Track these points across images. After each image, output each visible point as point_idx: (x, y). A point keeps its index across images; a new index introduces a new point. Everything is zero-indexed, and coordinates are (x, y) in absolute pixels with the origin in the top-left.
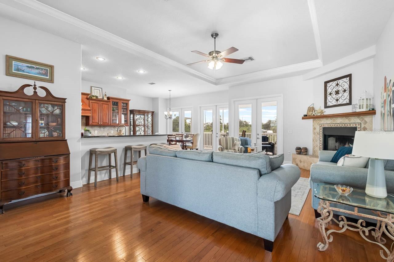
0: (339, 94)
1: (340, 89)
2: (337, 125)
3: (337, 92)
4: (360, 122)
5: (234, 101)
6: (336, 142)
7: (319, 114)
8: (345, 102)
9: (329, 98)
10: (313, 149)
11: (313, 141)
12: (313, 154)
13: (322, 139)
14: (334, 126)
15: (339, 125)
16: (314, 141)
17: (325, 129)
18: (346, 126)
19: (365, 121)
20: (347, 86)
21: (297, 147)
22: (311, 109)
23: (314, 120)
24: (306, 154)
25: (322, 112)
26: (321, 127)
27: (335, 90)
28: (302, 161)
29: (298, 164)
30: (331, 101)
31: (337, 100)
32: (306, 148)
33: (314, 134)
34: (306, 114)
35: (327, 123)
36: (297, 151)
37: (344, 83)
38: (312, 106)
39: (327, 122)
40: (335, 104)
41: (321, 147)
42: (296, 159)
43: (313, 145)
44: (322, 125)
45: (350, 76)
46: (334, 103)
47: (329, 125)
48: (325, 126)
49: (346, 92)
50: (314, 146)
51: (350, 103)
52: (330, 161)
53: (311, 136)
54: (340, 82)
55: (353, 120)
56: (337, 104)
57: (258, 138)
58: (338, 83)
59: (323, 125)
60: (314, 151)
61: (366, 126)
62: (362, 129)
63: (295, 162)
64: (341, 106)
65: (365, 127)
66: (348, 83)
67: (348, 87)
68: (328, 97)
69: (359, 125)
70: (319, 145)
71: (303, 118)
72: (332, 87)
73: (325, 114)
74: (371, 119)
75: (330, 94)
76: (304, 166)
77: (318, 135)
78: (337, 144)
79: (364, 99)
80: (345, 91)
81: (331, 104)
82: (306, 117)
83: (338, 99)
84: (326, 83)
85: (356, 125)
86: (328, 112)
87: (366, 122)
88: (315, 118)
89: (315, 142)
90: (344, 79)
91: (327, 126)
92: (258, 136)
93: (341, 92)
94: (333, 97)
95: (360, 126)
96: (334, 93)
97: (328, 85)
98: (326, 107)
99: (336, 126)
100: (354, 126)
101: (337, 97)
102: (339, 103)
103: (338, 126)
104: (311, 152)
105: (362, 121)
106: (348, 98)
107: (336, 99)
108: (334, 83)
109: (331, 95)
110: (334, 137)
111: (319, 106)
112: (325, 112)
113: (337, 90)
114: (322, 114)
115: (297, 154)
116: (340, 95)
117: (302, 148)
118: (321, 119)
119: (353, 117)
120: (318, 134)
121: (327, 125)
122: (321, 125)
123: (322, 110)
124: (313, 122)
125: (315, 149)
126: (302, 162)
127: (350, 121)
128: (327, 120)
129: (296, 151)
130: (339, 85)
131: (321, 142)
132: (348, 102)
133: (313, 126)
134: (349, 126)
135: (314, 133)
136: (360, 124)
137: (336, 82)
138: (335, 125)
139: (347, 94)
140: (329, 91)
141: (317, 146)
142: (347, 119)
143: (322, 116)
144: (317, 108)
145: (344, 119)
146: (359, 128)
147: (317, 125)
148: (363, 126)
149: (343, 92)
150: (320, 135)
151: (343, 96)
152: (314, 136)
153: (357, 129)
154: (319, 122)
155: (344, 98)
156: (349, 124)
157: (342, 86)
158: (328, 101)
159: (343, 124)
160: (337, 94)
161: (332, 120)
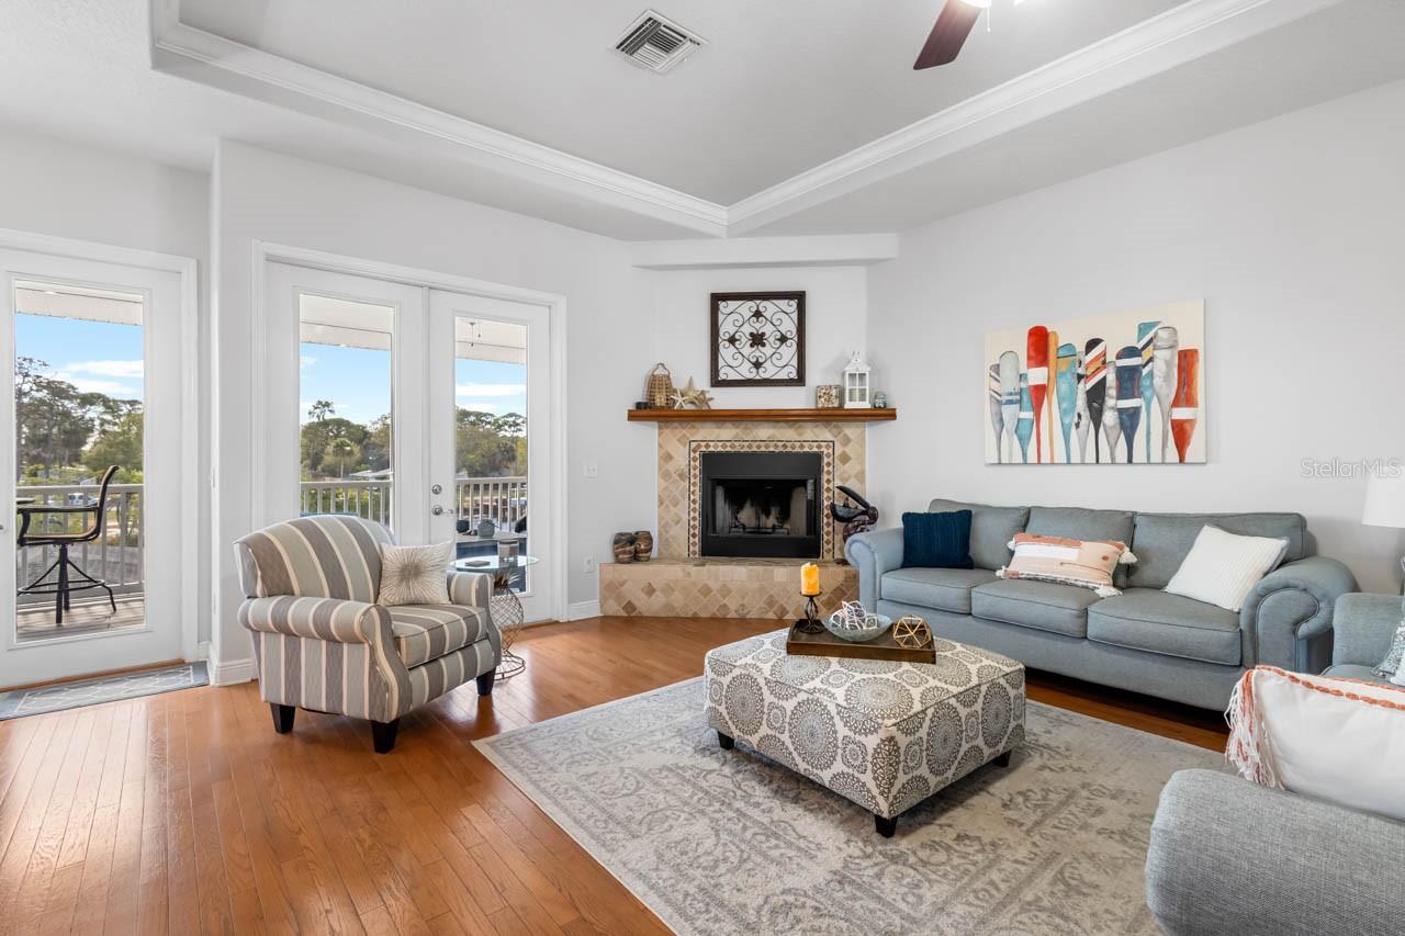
0: (763, 345)
1: (768, 329)
2: (759, 447)
3: (757, 340)
4: (832, 439)
7: (692, 407)
8: (783, 375)
9: (726, 352)
10: (661, 534)
11: (661, 502)
12: (659, 553)
13: (697, 496)
14: (746, 449)
15: (767, 447)
16: (667, 502)
17: (710, 461)
18: (789, 449)
19: (845, 435)
20: (789, 326)
21: (621, 534)
22: (658, 383)
23: (662, 424)
25: (702, 398)
26: (695, 451)
27: (747, 329)
29: (635, 602)
30: (735, 364)
31: (757, 365)
32: (646, 533)
33: (664, 478)
34: (642, 400)
35: (721, 438)
36: (619, 550)
37: (783, 316)
38: (661, 372)
39: (718, 435)
40: (749, 376)
41: (697, 523)
43: (661, 518)
44: (699, 446)
45: (800, 297)
46: (747, 372)
47: (728, 444)
48: (712, 449)
49: (788, 343)
50: (663, 523)
51: (800, 380)
52: (899, 565)
53: (653, 484)
54: (768, 307)
55: (812, 431)
56: (758, 378)
57: (435, 512)
58: (761, 309)
59: (703, 444)
60: (667, 540)
61: (848, 450)
62: (836, 460)
63: (619, 597)
64: (771, 385)
65: (844, 452)
66: (795, 317)
67: (794, 331)
68: (721, 347)
69: (828, 447)
70: (685, 517)
71: (632, 416)
72: (735, 318)
73: (714, 405)
74: (859, 431)
75: (732, 340)
77: (684, 481)
80: (783, 339)
81: (733, 376)
82: (643, 412)
83: (761, 360)
84: (717, 299)
85: (819, 447)
86: (723, 400)
87: (847, 441)
88: (668, 417)
89: (667, 506)
90: (782, 304)
91: (720, 449)
92: (437, 501)
93: (771, 342)
94: (743, 351)
95: (831, 451)
96: (744, 339)
97: (724, 307)
98: (717, 382)
99: (755, 449)
100: (815, 449)
101: (757, 353)
102: (762, 375)
103: (763, 449)
105: (836, 436)
106: (795, 362)
107: (754, 360)
108: (746, 308)
109: (734, 345)
111: (690, 372)
112: (712, 399)
113: (755, 332)
114: (704, 408)
115: (620, 563)
116: (768, 350)
118: (697, 425)
119: (809, 424)
120: (681, 476)
121: (720, 444)
122: (694, 445)
123: (703, 393)
124: (660, 435)
125: (672, 533)
126: (658, 592)
127: (800, 435)
128: (718, 428)
129: (616, 554)
130: (762, 315)
131: (697, 506)
132: (794, 375)
133: (660, 446)
134: (797, 450)
135: (665, 475)
136: (831, 444)
137: (753, 304)
138: (749, 446)
139: (789, 352)
140: (726, 328)
141: (677, 523)
142: (791, 427)
143: (703, 414)
144: (679, 383)
145: (781, 428)
146: (828, 455)
147: (679, 445)
148: (839, 450)
149: (778, 343)
150: (692, 480)
151: (777, 356)
152: (664, 484)
153: (826, 460)
154: (688, 435)
155: (781, 362)
156: (798, 444)
157: (777, 323)
158: (721, 363)
159: (780, 444)
160: (758, 345)
161: (737, 428)
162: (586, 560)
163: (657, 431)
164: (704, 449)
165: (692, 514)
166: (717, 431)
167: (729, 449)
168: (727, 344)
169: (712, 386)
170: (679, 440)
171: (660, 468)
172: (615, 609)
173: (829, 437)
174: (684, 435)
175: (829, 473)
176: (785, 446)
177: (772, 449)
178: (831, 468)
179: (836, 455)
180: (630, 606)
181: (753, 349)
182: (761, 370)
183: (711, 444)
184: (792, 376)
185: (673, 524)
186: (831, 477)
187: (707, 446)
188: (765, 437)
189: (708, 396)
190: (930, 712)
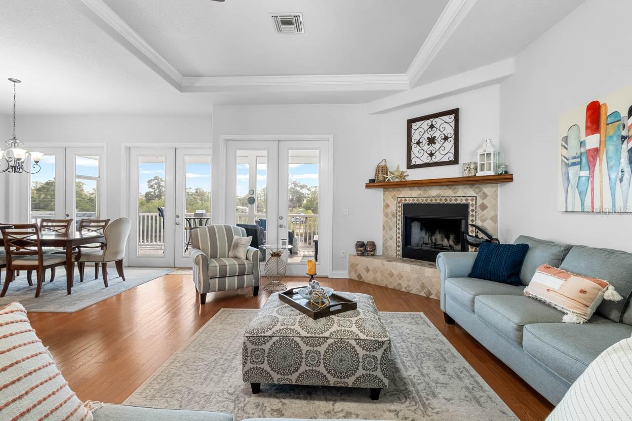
0: (435, 143)
1: (437, 134)
2: (431, 200)
3: (432, 141)
4: (475, 195)
5: (227, 140)
6: (421, 230)
7: (397, 180)
8: (446, 159)
9: (415, 150)
10: (383, 244)
11: (384, 228)
12: (383, 253)
13: (400, 226)
14: (425, 202)
15: (435, 200)
16: (386, 229)
17: (407, 207)
18: (448, 202)
19: (484, 193)
20: (449, 130)
21: (358, 242)
22: (382, 169)
23: (385, 190)
24: (373, 255)
25: (402, 175)
26: (399, 203)
27: (426, 136)
28: (370, 269)
29: (362, 274)
30: (420, 155)
31: (431, 155)
32: (373, 243)
33: (385, 216)
34: (373, 178)
35: (413, 196)
36: (360, 249)
37: (445, 125)
38: (383, 163)
39: (411, 194)
40: (427, 161)
41: (400, 240)
42: (357, 265)
43: (384, 236)
44: (401, 200)
45: (455, 112)
46: (426, 159)
47: (416, 199)
48: (407, 202)
49: (449, 140)
50: (385, 238)
51: (455, 161)
53: (380, 219)
54: (438, 122)
55: (462, 191)
56: (431, 162)
57: (281, 226)
58: (434, 123)
59: (403, 199)
60: (386, 247)
61: (486, 202)
62: (477, 208)
63: (356, 271)
64: (438, 166)
65: (483, 203)
66: (453, 124)
67: (453, 133)
68: (413, 147)
69: (472, 200)
70: (395, 237)
71: (367, 186)
72: (421, 131)
73: (408, 179)
74: (494, 189)
75: (418, 143)
76: (375, 279)
77: (394, 218)
78: (423, 234)
79: (490, 154)
80: (446, 138)
81: (419, 162)
82: (372, 184)
83: (433, 152)
84: (410, 122)
85: (467, 200)
86: (414, 175)
87: (485, 196)
88: (387, 186)
89: (387, 231)
90: (446, 118)
91: (411, 202)
92: (281, 222)
93: (439, 141)
94: (424, 148)
95: (474, 202)
96: (425, 141)
97: (414, 126)
98: (410, 166)
99: (429, 202)
100: (464, 202)
101: (431, 148)
102: (434, 160)
103: (434, 202)
104: (379, 251)
105: (478, 194)
106: (453, 151)
107: (429, 152)
108: (426, 124)
109: (419, 145)
110: (418, 222)
111: (397, 163)
112: (408, 175)
113: (430, 137)
114: (403, 180)
115: (358, 255)
116: (437, 146)
117: (365, 243)
118: (401, 189)
119: (461, 187)
120: (393, 215)
121: (411, 199)
122: (399, 199)
123: (402, 173)
124: (384, 195)
125: (389, 244)
126: (370, 272)
127: (455, 193)
128: (411, 190)
129: (357, 251)
130: (434, 127)
131: (400, 231)
132: (452, 158)
133: (384, 200)
134: (453, 202)
135: (386, 215)
136: (475, 198)
137: (429, 122)
138: (426, 200)
139: (449, 145)
140: (415, 137)
141: (391, 239)
142: (450, 189)
143: (403, 183)
144: (392, 168)
145: (444, 189)
146: (472, 205)
147: (392, 200)
148: (479, 201)
149: (443, 141)
150: (398, 218)
151: (443, 148)
152: (386, 219)
153: (471, 208)
154: (396, 195)
155: (445, 151)
156: (453, 198)
157: (442, 130)
158: (413, 156)
159: (443, 199)
160: (431, 143)
161: (420, 190)
162: (343, 251)
163: (382, 193)
164: (403, 202)
165: (398, 235)
166: (410, 192)
167: (416, 202)
168: (416, 145)
169: (408, 168)
170: (392, 197)
171: (384, 211)
172: (354, 277)
173: (473, 193)
174: (395, 195)
175: (473, 216)
176: (446, 200)
177: (438, 202)
178: (474, 213)
179: (477, 205)
180: (359, 276)
181: (429, 146)
182: (434, 157)
183: (407, 199)
184: (451, 159)
185: (389, 240)
186: (474, 219)
187: (405, 200)
188: (435, 195)
189: (405, 174)
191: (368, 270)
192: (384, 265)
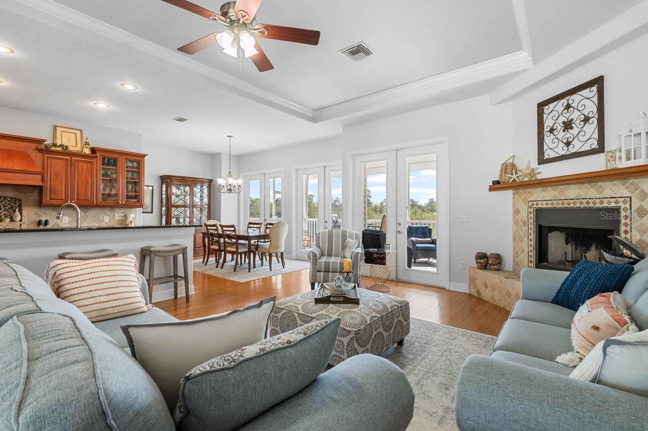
0: (572, 128)
1: (575, 115)
2: (569, 204)
3: (568, 125)
4: (630, 195)
5: (354, 155)
6: (567, 243)
7: (526, 179)
8: (587, 147)
9: (548, 139)
10: (514, 258)
11: (514, 239)
12: (514, 269)
13: (533, 236)
14: (560, 206)
15: (574, 203)
16: (517, 239)
17: (538, 212)
18: (591, 205)
19: (642, 191)
20: (591, 108)
21: (478, 253)
22: (509, 168)
23: (515, 191)
24: (498, 270)
25: (532, 173)
26: (531, 208)
27: (562, 119)
28: (488, 285)
29: (481, 291)
30: (554, 147)
31: (568, 144)
32: (498, 255)
33: (515, 224)
34: (497, 179)
36: (479, 261)
37: (586, 102)
38: (511, 161)
39: (544, 197)
40: (563, 153)
41: (532, 254)
42: (476, 279)
43: (514, 248)
44: (533, 204)
45: (599, 82)
46: (561, 150)
47: (550, 202)
48: (540, 206)
49: (591, 121)
50: (516, 251)
51: (600, 149)
52: (550, 300)
53: (510, 228)
54: (575, 98)
55: (610, 189)
56: (568, 153)
57: (399, 232)
58: (570, 102)
59: (535, 203)
60: (517, 261)
61: (645, 204)
63: (475, 286)
64: (579, 157)
65: (642, 207)
66: (595, 99)
67: (595, 110)
68: (545, 137)
69: (625, 202)
70: (526, 250)
71: (491, 189)
72: (555, 115)
73: (539, 177)
75: (552, 131)
76: (493, 297)
77: (525, 226)
78: (569, 248)
79: (640, 134)
80: (586, 120)
81: (553, 155)
82: (497, 186)
83: (570, 140)
84: (541, 106)
85: (616, 202)
86: (548, 171)
87: (644, 195)
88: (517, 186)
89: (517, 242)
90: (586, 92)
91: (545, 206)
92: (399, 228)
93: (577, 125)
94: (560, 136)
95: (628, 205)
96: (559, 127)
97: (546, 110)
98: (542, 161)
99: (566, 205)
100: (613, 205)
101: (568, 135)
102: (572, 150)
103: (572, 205)
104: (508, 265)
105: (632, 192)
106: (596, 135)
107: (565, 141)
108: (560, 105)
109: (553, 134)
110: (561, 232)
111: (527, 159)
112: (540, 173)
113: (566, 121)
114: (533, 179)
115: (479, 268)
116: (575, 131)
117: (488, 254)
118: (532, 190)
119: (608, 183)
120: (524, 223)
121: (544, 202)
122: (530, 203)
123: (533, 170)
124: (514, 198)
125: (520, 258)
126: (489, 288)
127: (600, 193)
128: (544, 191)
129: (477, 263)
130: (571, 107)
131: (532, 243)
132: (594, 144)
133: (514, 204)
134: (598, 205)
135: (516, 222)
136: (628, 199)
137: (564, 101)
138: (563, 204)
139: (591, 128)
140: (548, 123)
141: (522, 252)
142: (592, 187)
143: (533, 182)
144: (521, 165)
145: (585, 188)
146: (625, 210)
147: (523, 204)
148: (636, 204)
149: (582, 123)
150: (530, 226)
151: (582, 133)
152: (516, 228)
153: (623, 214)
154: (527, 198)
155: (585, 138)
156: (598, 201)
157: (580, 109)
158: (545, 147)
159: (584, 201)
160: (568, 129)
161: (555, 190)
162: (461, 262)
163: (511, 196)
164: (535, 206)
165: (530, 248)
166: (543, 194)
167: (550, 206)
168: (549, 133)
169: (539, 164)
170: (523, 201)
171: (514, 218)
172: (474, 292)
173: (626, 193)
174: (525, 198)
175: (626, 225)
176: (588, 203)
177: (578, 205)
178: (628, 221)
179: (633, 210)
180: (478, 292)
181: (566, 133)
182: (571, 146)
183: (540, 202)
184: (593, 147)
185: (520, 252)
186: (628, 229)
187: (537, 204)
188: (575, 195)
189: (536, 172)
190: (284, 311)
191: (486, 287)
192: (501, 282)
